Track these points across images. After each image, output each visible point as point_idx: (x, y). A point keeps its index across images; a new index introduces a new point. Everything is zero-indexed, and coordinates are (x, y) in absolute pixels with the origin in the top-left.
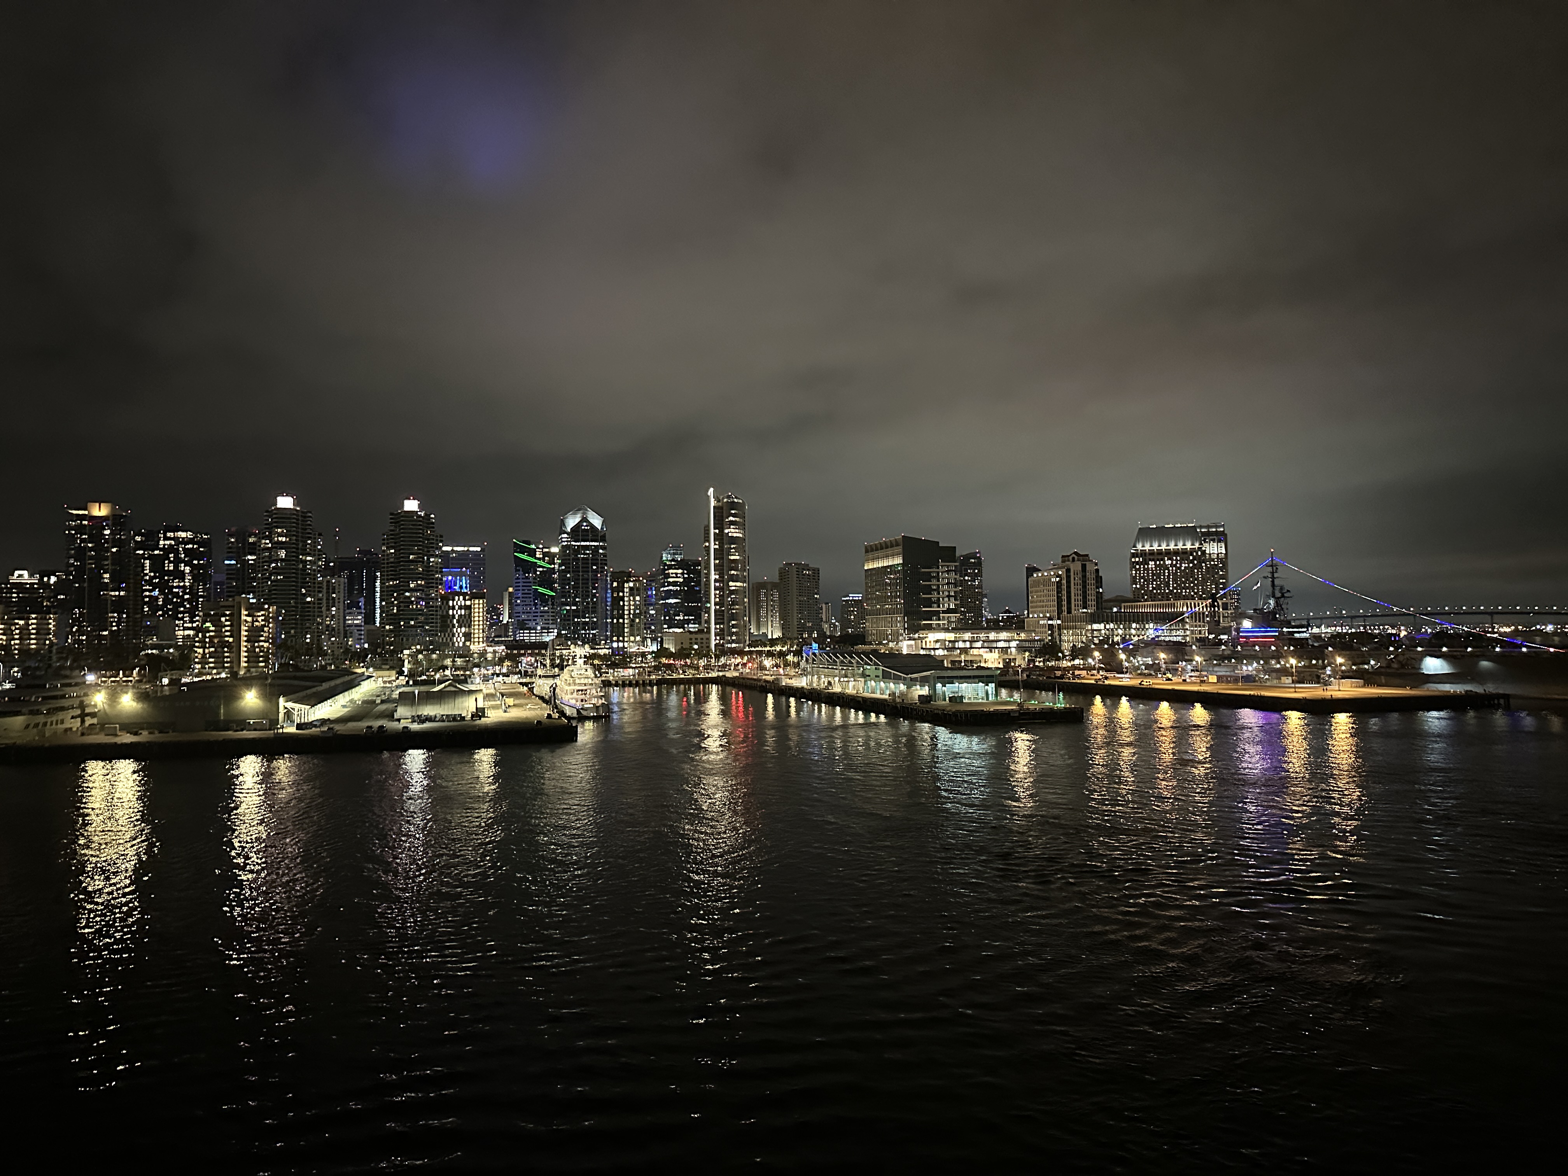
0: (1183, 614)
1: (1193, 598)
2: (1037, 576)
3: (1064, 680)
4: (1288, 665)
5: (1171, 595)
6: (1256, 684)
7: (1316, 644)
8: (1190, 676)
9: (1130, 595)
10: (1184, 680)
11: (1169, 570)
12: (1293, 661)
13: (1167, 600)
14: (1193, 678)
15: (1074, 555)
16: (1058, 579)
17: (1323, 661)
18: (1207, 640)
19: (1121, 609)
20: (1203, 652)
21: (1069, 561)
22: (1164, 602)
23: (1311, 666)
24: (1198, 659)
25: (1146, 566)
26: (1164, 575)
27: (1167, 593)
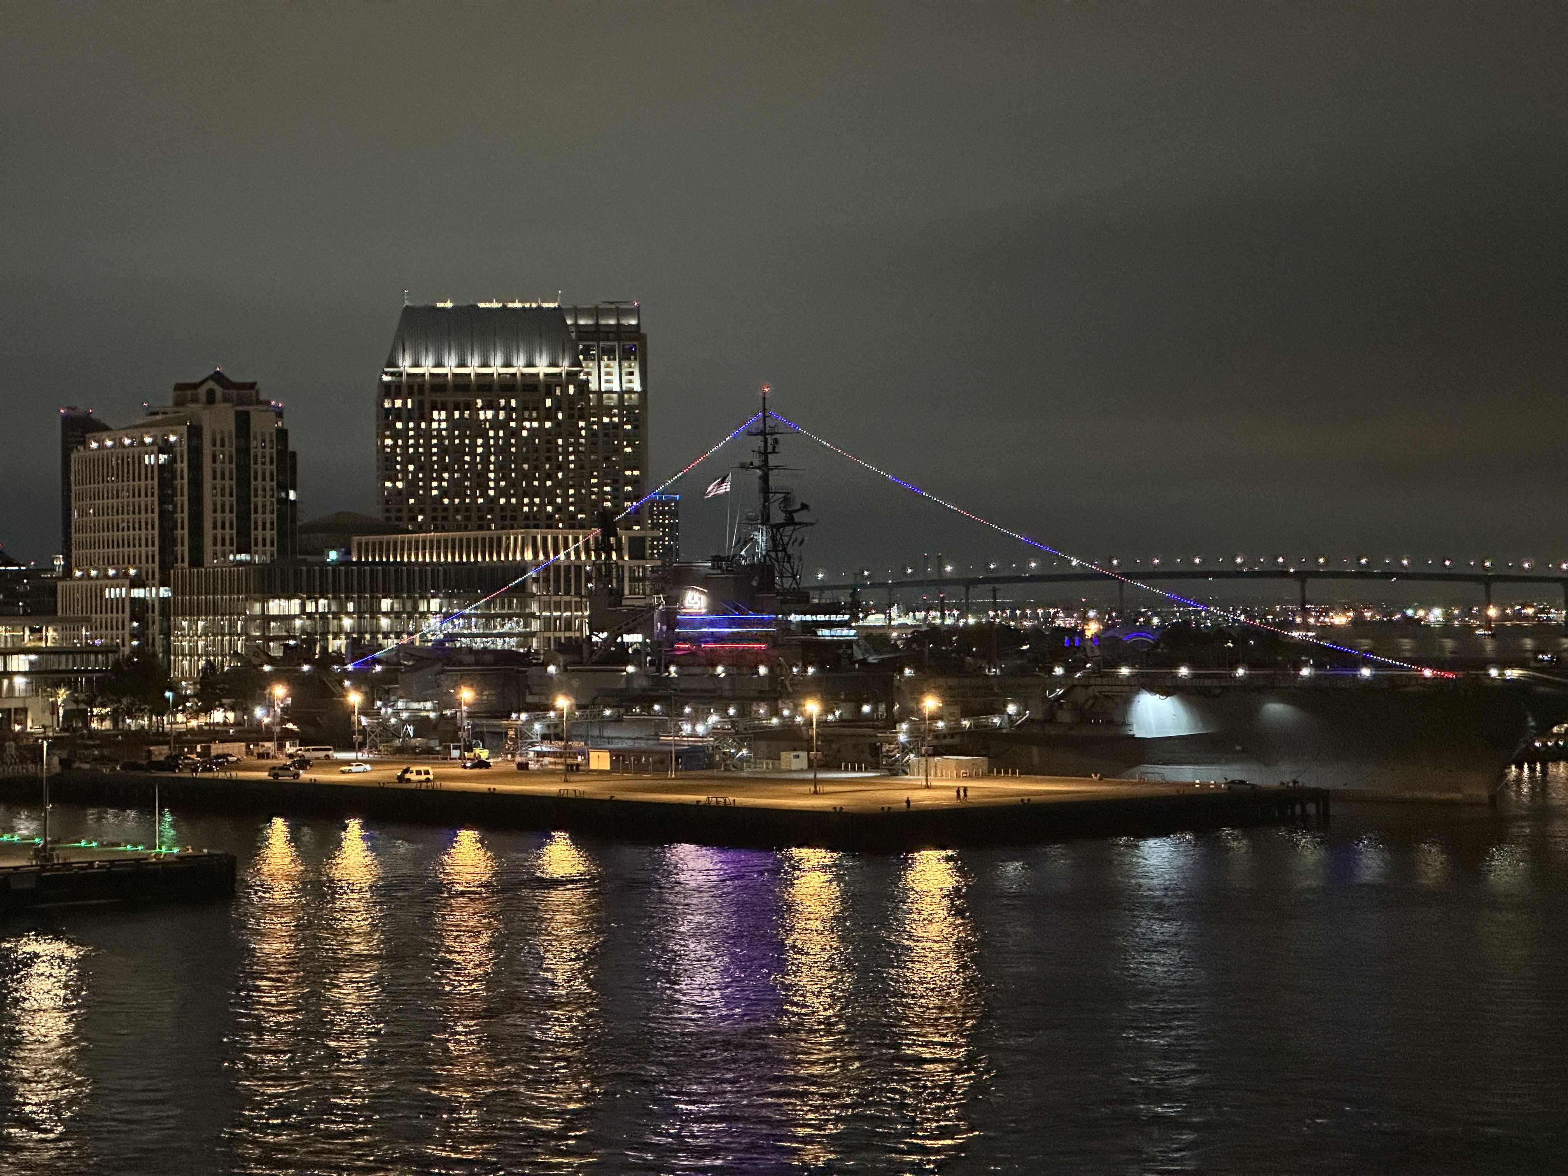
0: (524, 571)
1: (549, 523)
2: (102, 447)
3: (177, 774)
4: (799, 719)
5: (491, 511)
6: (715, 772)
7: (871, 659)
8: (540, 754)
9: (375, 512)
10: (523, 766)
11: (487, 439)
12: (813, 707)
13: (480, 528)
14: (547, 760)
15: (211, 384)
16: (163, 458)
17: (890, 708)
18: (585, 647)
19: (348, 553)
20: (575, 683)
21: (195, 400)
22: (473, 534)
23: (858, 719)
24: (563, 702)
25: (423, 425)
26: (473, 454)
27: (479, 507)
